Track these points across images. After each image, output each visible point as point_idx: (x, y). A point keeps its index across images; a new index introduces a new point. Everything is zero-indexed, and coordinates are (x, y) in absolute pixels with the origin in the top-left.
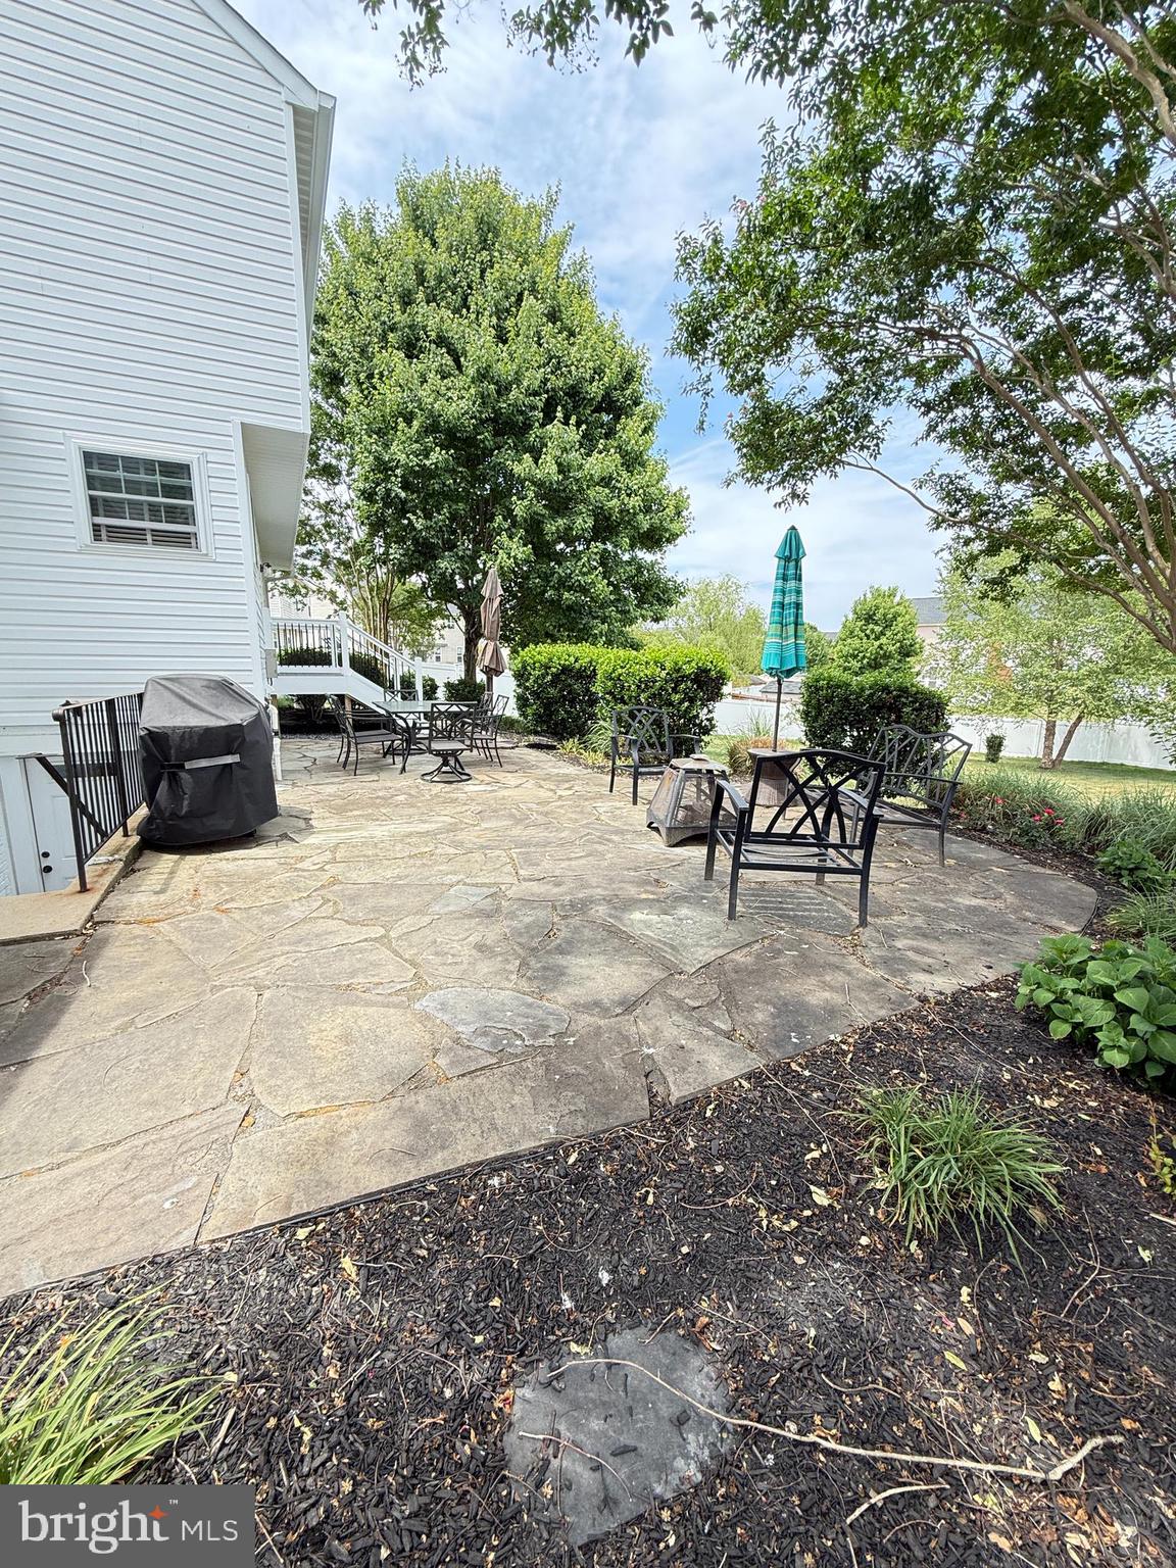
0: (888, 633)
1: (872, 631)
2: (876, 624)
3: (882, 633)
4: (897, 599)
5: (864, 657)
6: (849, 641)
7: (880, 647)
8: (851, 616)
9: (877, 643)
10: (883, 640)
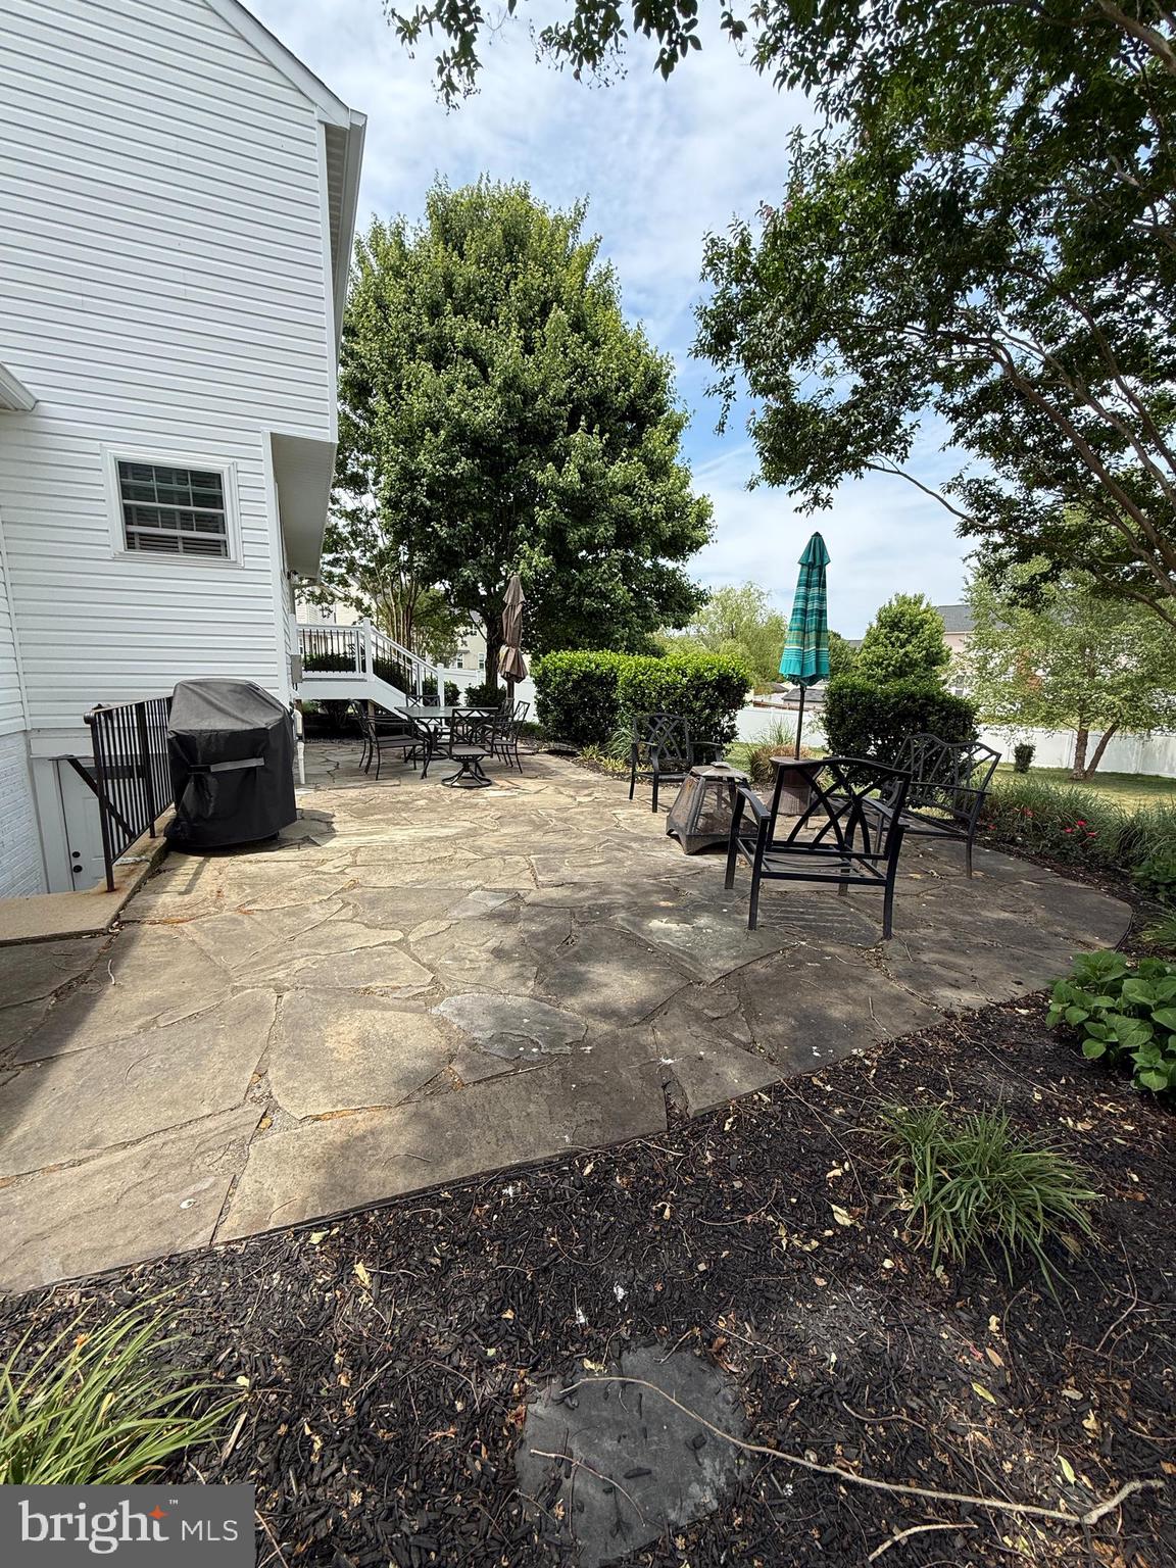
0: (914, 641)
1: (898, 638)
2: (901, 631)
3: (908, 641)
4: (923, 607)
5: (889, 665)
6: (873, 648)
7: (906, 654)
8: (875, 624)
9: (902, 651)
10: (909, 648)
